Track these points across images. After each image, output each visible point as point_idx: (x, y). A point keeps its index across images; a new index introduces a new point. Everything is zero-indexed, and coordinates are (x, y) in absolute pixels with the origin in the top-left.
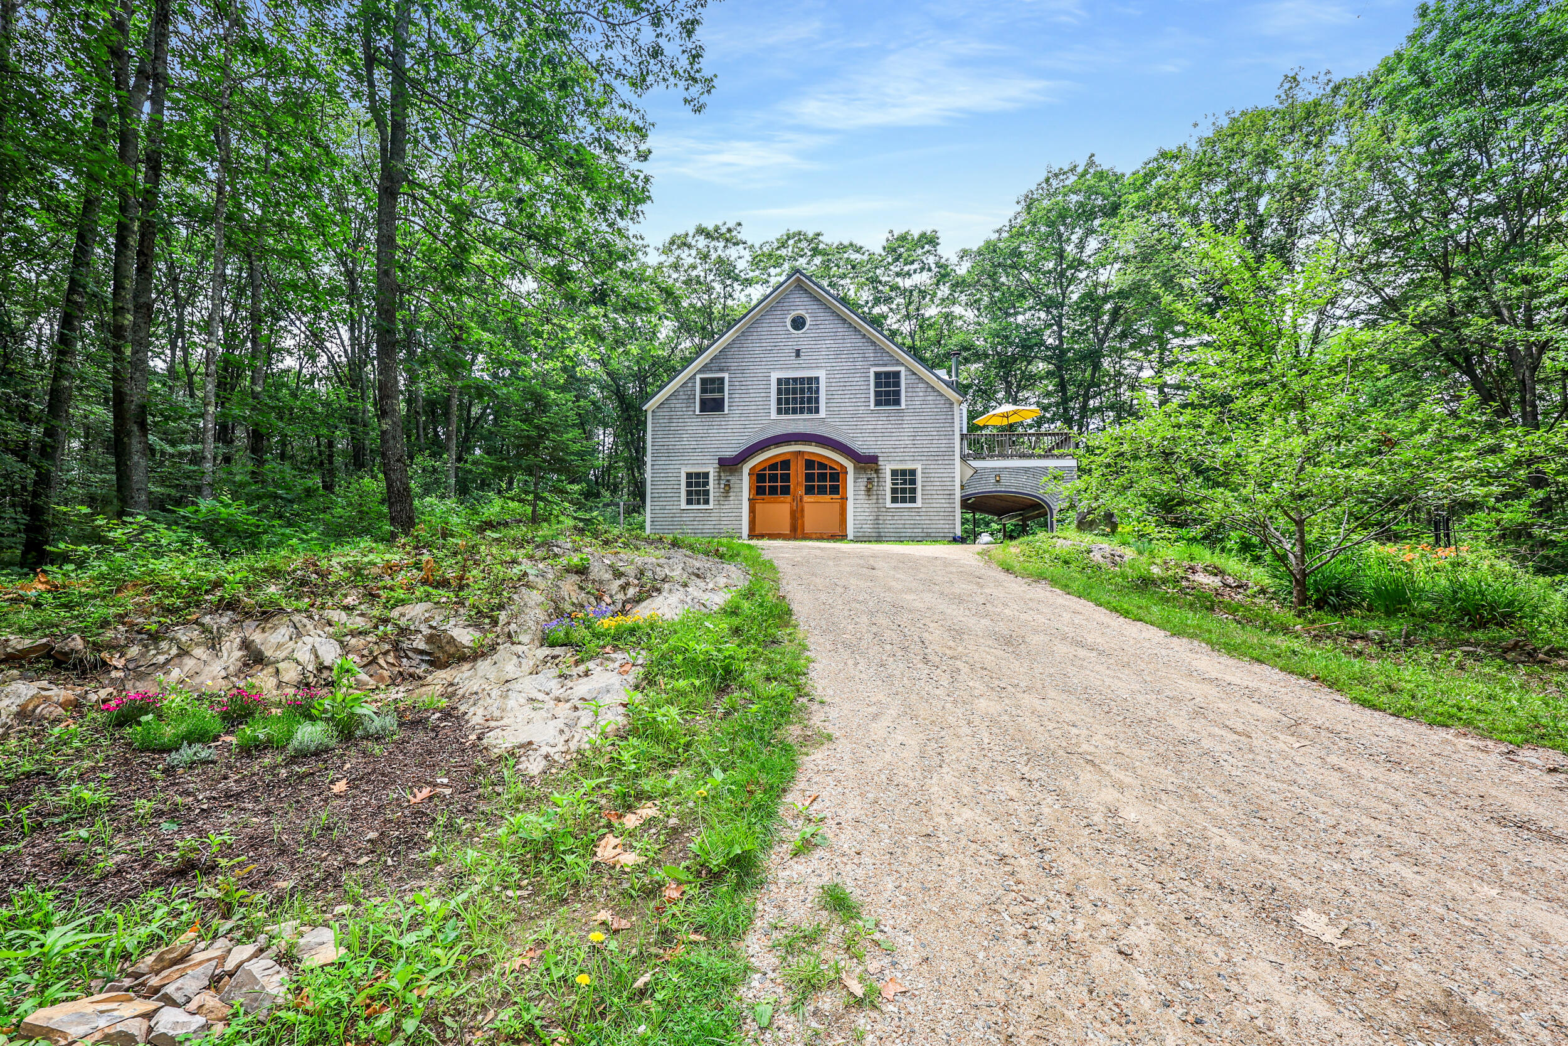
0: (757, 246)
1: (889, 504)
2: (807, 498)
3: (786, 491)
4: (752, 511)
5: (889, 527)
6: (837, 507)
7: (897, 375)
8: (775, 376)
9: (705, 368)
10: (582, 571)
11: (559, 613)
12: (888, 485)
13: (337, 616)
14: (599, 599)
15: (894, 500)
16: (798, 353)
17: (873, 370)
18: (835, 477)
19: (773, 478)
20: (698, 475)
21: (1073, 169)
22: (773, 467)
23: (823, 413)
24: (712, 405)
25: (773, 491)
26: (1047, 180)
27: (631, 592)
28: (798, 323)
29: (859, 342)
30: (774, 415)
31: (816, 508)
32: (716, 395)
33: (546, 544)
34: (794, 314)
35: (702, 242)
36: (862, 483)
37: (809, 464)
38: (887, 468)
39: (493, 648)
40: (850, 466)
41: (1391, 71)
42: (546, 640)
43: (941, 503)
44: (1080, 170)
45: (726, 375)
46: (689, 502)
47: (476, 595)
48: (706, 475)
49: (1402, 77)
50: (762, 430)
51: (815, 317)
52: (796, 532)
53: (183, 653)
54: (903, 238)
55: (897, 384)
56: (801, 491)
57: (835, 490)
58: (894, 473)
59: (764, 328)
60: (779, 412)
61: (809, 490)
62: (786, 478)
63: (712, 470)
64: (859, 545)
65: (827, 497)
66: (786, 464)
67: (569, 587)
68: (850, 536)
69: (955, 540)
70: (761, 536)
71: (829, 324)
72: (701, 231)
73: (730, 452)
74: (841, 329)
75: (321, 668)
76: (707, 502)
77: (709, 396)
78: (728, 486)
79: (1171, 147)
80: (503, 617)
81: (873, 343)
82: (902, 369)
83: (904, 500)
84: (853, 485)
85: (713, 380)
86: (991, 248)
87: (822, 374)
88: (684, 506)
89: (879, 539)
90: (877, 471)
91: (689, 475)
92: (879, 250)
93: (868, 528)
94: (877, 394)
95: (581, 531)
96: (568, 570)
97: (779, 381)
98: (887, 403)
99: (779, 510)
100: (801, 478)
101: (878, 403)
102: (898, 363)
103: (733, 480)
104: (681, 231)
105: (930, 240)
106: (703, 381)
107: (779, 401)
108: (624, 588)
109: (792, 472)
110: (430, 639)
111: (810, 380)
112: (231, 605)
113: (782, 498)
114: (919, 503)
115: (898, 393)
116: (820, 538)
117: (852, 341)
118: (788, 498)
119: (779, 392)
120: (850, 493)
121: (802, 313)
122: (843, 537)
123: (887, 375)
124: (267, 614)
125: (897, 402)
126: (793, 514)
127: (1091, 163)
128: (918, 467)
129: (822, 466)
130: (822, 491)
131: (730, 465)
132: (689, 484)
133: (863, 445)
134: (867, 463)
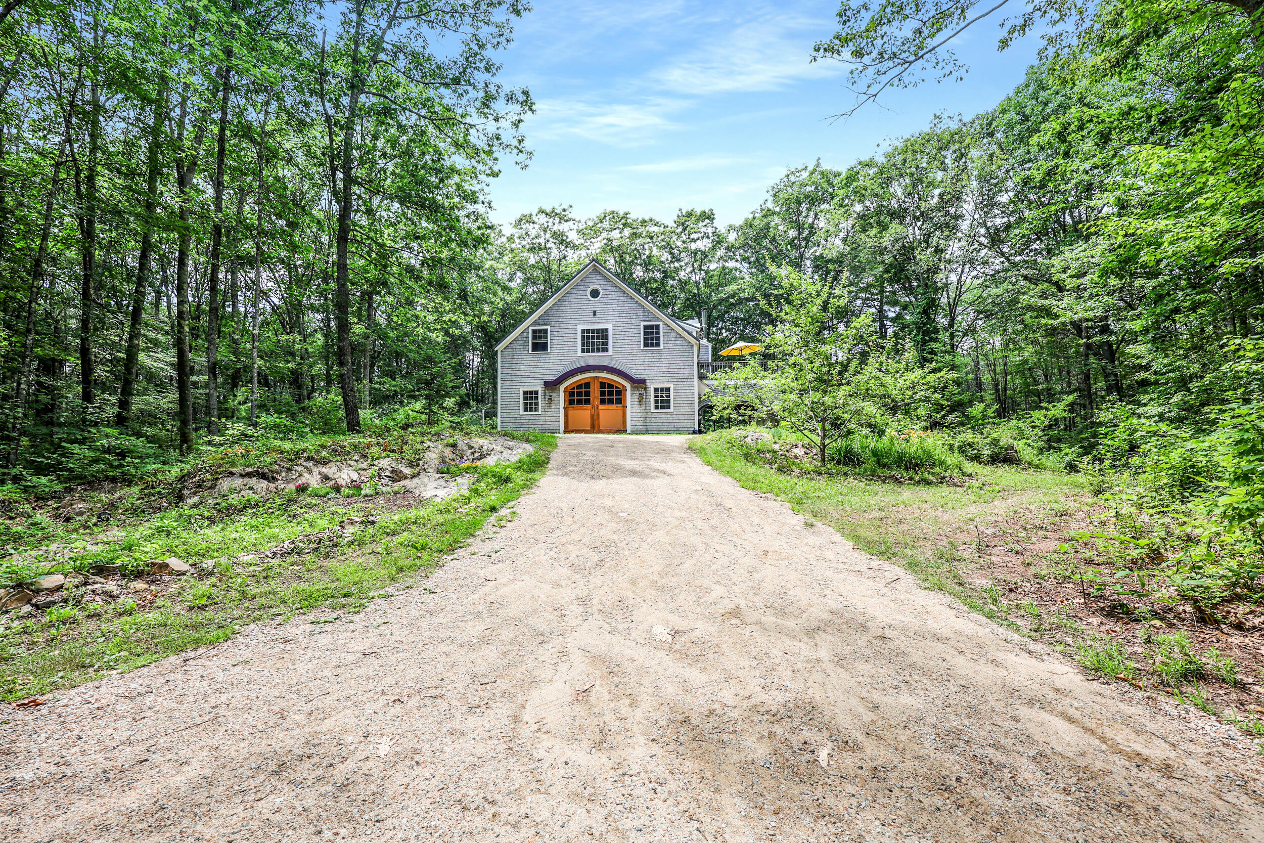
0: (583, 221)
1: (653, 410)
2: (601, 407)
3: (587, 402)
4: (566, 415)
5: (653, 425)
6: (620, 412)
7: (658, 327)
8: (580, 328)
9: (535, 323)
10: (454, 446)
11: (444, 462)
12: (653, 399)
13: (352, 463)
14: (462, 457)
15: (657, 407)
16: (595, 313)
17: (642, 324)
18: (619, 393)
19: (579, 394)
20: (531, 392)
21: (806, 169)
22: (580, 387)
23: (611, 352)
24: (540, 346)
25: (579, 402)
26: (787, 176)
27: (476, 455)
28: (595, 294)
29: (634, 306)
30: (580, 353)
31: (607, 412)
32: (543, 341)
33: (438, 434)
34: (592, 288)
35: (542, 219)
36: (636, 397)
37: (602, 385)
38: (652, 387)
39: (418, 474)
40: (628, 386)
41: (1004, 111)
42: (440, 471)
43: (685, 409)
44: (810, 168)
45: (548, 328)
46: (526, 410)
47: (409, 454)
48: (536, 393)
49: (1011, 116)
50: (572, 363)
51: (605, 289)
52: (594, 428)
53: (300, 475)
54: (689, 215)
55: (658, 333)
56: (597, 402)
57: (619, 401)
58: (656, 390)
59: (572, 298)
60: (583, 351)
61: (603, 402)
62: (587, 394)
63: (540, 389)
64: (634, 437)
65: (614, 406)
66: (587, 385)
67: (448, 452)
68: (629, 431)
69: (694, 432)
70: (572, 431)
71: (613, 294)
72: (542, 211)
73: (552, 378)
74: (622, 298)
75: (352, 481)
76: (536, 410)
77: (537, 341)
78: (550, 400)
79: (865, 158)
80: (421, 463)
81: (643, 307)
82: (661, 323)
83: (662, 408)
84: (630, 398)
85: (540, 331)
86: (749, 224)
87: (610, 327)
88: (522, 412)
89: (647, 432)
90: (645, 389)
91: (525, 393)
92: (671, 224)
93: (640, 426)
94: (646, 339)
95: (454, 429)
96: (448, 445)
97: (583, 331)
98: (652, 345)
99: (583, 414)
100: (598, 394)
101: (646, 345)
102: (658, 320)
103: (554, 395)
104: (526, 212)
105: (708, 216)
106: (534, 332)
107: (583, 344)
108: (473, 453)
109: (591, 390)
110: (392, 472)
111: (603, 330)
112: (309, 459)
113: (585, 406)
114: (672, 410)
115: (658, 339)
116: (610, 432)
117: (628, 305)
118: (589, 406)
119: (583, 338)
120: (628, 404)
121: (597, 287)
122: (625, 431)
123: (652, 327)
124: (325, 463)
125: (658, 345)
126: (592, 417)
127: (818, 165)
128: (671, 386)
129: (610, 386)
130: (611, 402)
131: (551, 386)
132: (525, 398)
133: (636, 372)
134: (639, 384)
